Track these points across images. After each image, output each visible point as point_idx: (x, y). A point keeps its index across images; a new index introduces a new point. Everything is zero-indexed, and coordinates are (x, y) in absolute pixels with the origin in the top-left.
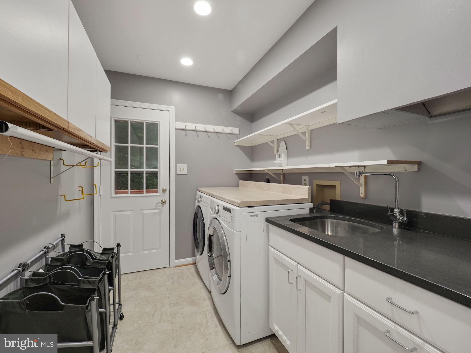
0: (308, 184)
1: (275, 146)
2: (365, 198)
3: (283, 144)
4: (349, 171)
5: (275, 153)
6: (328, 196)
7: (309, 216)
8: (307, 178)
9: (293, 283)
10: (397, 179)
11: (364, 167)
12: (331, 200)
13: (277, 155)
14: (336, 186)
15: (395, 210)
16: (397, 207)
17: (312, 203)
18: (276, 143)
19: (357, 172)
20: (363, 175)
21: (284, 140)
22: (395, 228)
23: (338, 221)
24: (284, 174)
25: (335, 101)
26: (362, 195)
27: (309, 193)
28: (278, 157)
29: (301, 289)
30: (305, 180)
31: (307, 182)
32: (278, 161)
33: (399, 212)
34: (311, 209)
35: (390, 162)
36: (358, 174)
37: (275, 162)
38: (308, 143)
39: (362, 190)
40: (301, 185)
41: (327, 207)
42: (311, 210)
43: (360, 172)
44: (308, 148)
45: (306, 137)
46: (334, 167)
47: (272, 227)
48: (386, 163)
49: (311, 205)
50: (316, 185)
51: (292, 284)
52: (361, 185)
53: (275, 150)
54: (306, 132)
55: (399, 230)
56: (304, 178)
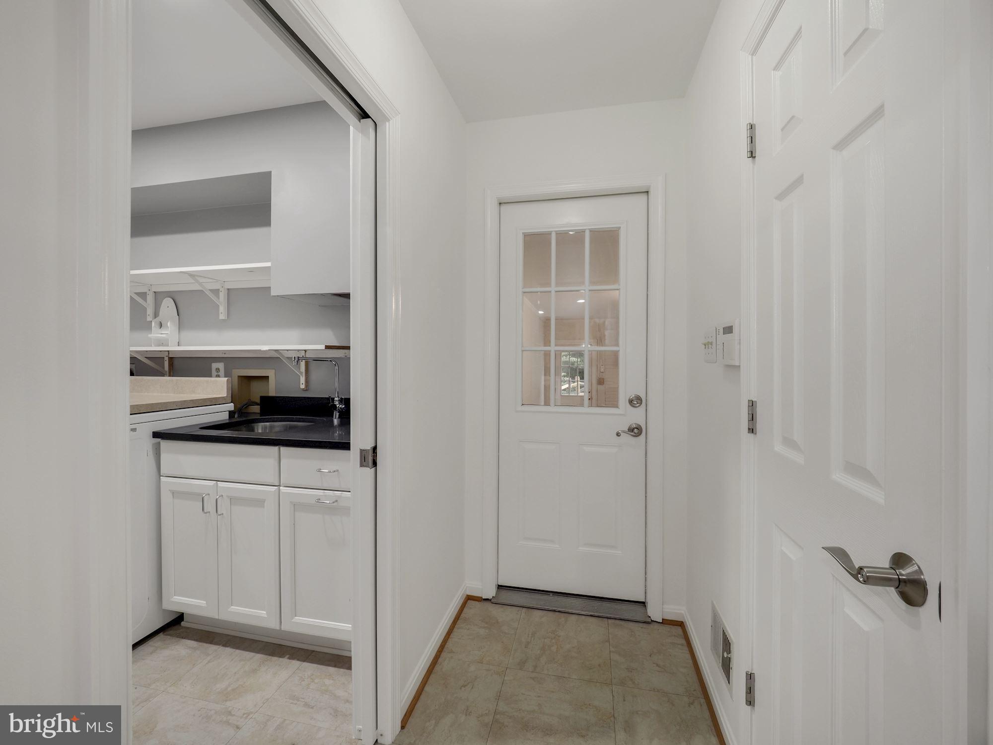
0: (224, 375)
1: (149, 305)
2: (306, 390)
3: (167, 303)
4: (286, 356)
5: (149, 319)
6: (257, 391)
7: (228, 421)
8: (221, 366)
9: (209, 512)
10: (336, 365)
11: (305, 352)
12: (262, 398)
13: (155, 322)
14: (268, 376)
15: (336, 399)
16: (336, 395)
17: (232, 404)
18: (150, 298)
19: (295, 357)
20: (304, 361)
21: (173, 296)
22: (336, 418)
23: (272, 423)
24: (171, 359)
25: (268, 264)
26: (303, 387)
27: (227, 389)
28: (158, 327)
29: (224, 513)
30: (216, 369)
31: (222, 372)
32: (156, 334)
33: (339, 400)
34: (230, 412)
35: (327, 347)
36: (296, 359)
37: (150, 335)
38: (222, 309)
39: (303, 380)
40: (211, 376)
41: (256, 409)
42: (231, 414)
43: (299, 357)
44: (224, 318)
45: (219, 298)
46: (266, 350)
47: (165, 444)
48: (324, 348)
49: (231, 407)
50: (238, 376)
51: (208, 514)
52: (301, 373)
53: (150, 311)
54: (219, 290)
55: (339, 419)
56: (215, 366)
